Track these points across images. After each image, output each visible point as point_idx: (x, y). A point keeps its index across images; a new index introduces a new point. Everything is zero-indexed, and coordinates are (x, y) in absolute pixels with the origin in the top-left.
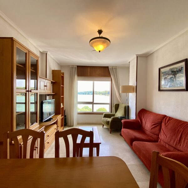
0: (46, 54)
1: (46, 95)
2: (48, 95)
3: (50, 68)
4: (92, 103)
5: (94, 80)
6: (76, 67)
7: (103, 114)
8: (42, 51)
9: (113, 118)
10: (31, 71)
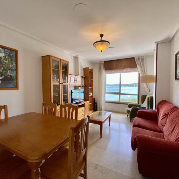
0: (78, 57)
1: (78, 86)
2: (80, 86)
3: (81, 67)
4: (119, 94)
5: (120, 73)
6: (104, 62)
7: (128, 104)
8: (74, 56)
9: (133, 108)
10: (63, 71)
